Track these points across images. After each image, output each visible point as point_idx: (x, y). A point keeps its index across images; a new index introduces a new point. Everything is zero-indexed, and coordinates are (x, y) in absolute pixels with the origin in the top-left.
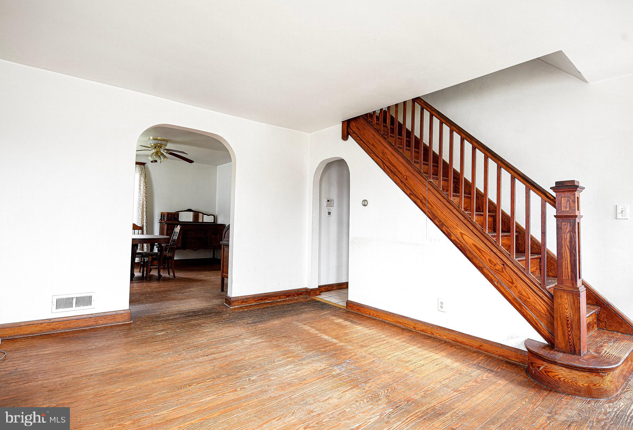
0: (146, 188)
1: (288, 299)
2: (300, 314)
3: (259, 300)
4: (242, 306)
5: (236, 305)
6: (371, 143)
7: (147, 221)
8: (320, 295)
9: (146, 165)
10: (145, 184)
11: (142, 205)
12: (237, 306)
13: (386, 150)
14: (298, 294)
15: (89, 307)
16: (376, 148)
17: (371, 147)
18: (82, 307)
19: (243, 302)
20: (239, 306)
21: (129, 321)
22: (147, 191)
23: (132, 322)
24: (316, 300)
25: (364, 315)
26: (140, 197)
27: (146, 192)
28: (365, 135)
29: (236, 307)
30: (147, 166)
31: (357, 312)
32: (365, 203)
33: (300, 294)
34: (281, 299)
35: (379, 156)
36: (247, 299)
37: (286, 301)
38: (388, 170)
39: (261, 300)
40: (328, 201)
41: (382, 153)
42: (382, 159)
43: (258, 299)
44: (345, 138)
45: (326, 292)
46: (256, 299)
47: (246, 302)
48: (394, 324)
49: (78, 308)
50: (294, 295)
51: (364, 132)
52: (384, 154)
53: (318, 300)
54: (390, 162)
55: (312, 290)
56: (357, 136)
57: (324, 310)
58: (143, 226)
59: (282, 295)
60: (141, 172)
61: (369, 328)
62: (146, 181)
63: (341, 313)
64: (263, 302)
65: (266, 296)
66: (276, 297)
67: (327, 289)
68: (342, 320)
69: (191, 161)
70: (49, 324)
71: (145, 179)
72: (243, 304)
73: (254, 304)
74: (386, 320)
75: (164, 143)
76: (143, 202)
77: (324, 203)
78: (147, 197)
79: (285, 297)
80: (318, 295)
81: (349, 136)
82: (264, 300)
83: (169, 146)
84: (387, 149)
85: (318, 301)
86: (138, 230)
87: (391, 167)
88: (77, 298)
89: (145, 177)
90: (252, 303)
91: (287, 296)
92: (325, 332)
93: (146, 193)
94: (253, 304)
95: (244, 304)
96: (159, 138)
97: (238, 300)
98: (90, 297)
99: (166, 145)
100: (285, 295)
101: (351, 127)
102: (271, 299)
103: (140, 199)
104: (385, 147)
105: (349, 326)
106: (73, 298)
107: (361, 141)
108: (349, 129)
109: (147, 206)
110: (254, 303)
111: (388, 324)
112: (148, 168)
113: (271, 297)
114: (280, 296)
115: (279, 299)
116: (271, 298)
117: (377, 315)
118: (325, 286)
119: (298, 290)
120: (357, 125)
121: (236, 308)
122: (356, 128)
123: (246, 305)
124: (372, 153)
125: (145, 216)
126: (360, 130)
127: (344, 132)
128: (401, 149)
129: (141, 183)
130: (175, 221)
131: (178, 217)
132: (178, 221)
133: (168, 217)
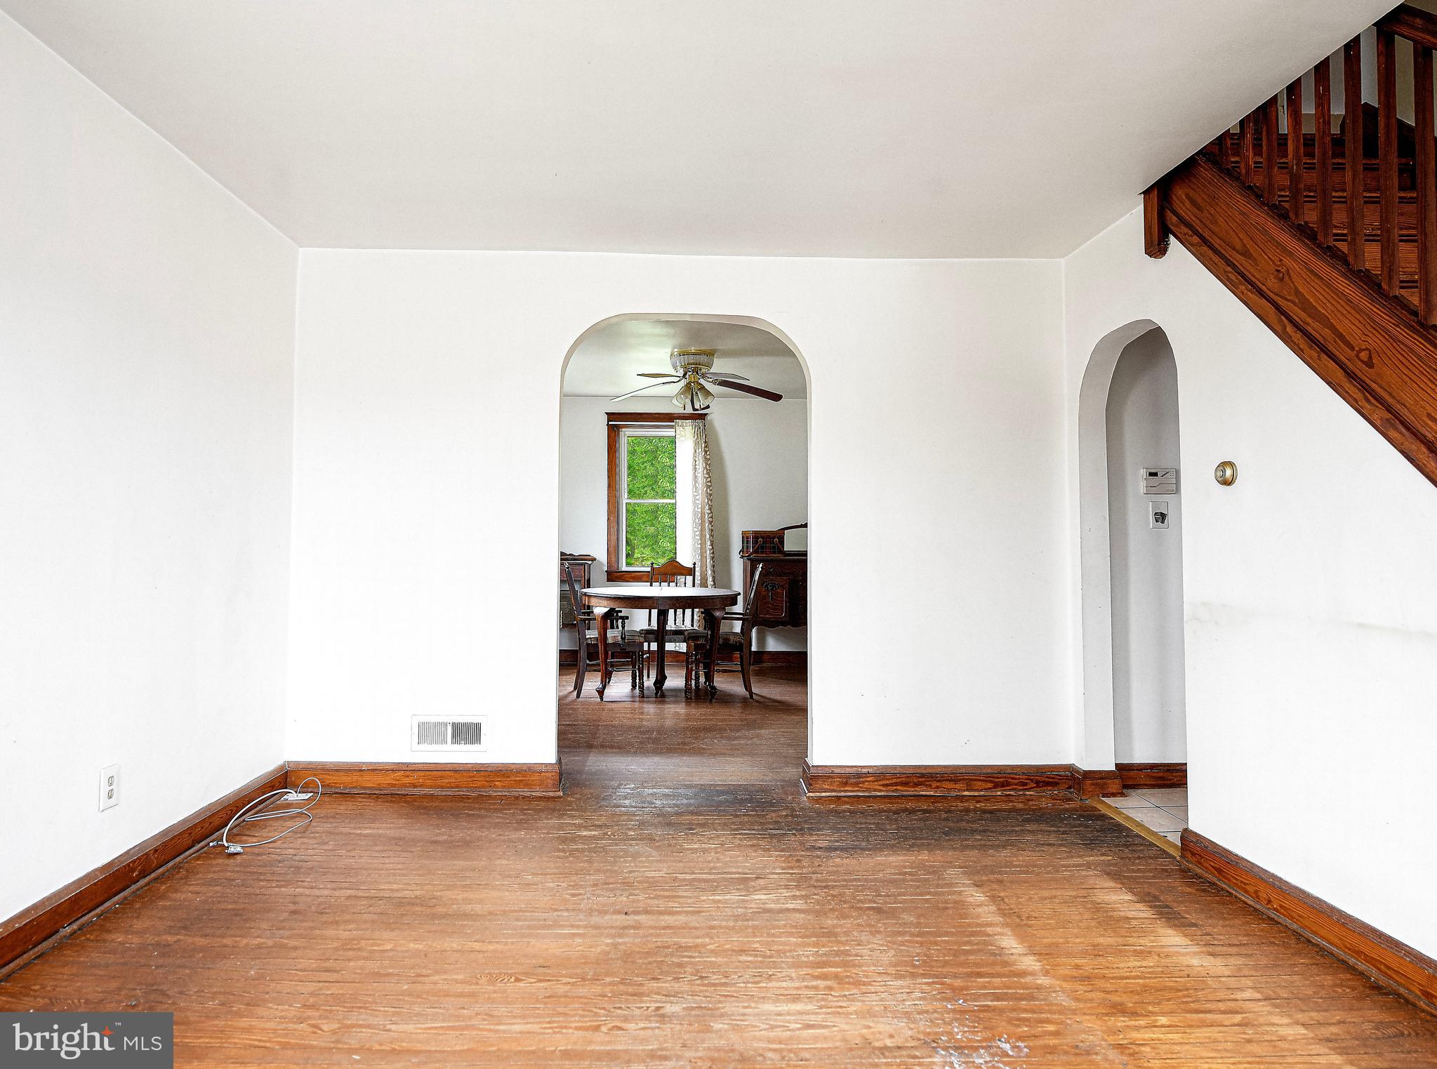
0: (708, 473)
1: (999, 793)
2: (992, 847)
3: (896, 784)
4: (842, 794)
5: (824, 789)
6: (1239, 246)
7: (713, 553)
8: (1122, 795)
9: (709, 418)
10: (706, 464)
11: (700, 515)
12: (828, 794)
13: (1288, 262)
14: (1037, 782)
15: (475, 747)
16: (1255, 260)
17: (1238, 259)
18: (463, 747)
19: (846, 784)
20: (833, 794)
21: (556, 791)
22: (710, 482)
23: (561, 794)
24: (1096, 809)
25: (1236, 897)
26: (697, 497)
27: (709, 484)
28: (1216, 222)
29: (823, 794)
30: (711, 421)
31: (1215, 880)
32: (1226, 475)
33: (1047, 784)
34: (973, 790)
35: (1264, 288)
36: (859, 775)
37: (987, 799)
38: (1297, 337)
39: (905, 784)
40: (1152, 474)
41: (1276, 277)
42: (1276, 298)
43: (895, 781)
44: (1156, 247)
45: (1152, 791)
46: (888, 779)
47: (856, 784)
48: (1343, 956)
49: (456, 747)
50: (1026, 784)
51: (1213, 212)
52: (1282, 280)
53: (1104, 810)
54: (1305, 306)
55: (1088, 774)
56: (1190, 233)
57: (1092, 849)
58: (694, 567)
59: (981, 780)
60: (696, 437)
61: (1210, 949)
62: (708, 457)
63: (1150, 871)
64: (911, 791)
65: (923, 775)
66: (956, 781)
67: (1162, 778)
68: (1128, 897)
69: (776, 397)
70: (408, 773)
71: (706, 452)
72: (846, 789)
73: (882, 794)
74: (1315, 933)
75: (703, 359)
76: (703, 508)
77: (1137, 483)
78: (711, 495)
79: (990, 785)
80: (1114, 795)
81: (1172, 238)
82: (916, 785)
83: (720, 366)
84: (1290, 254)
85: (1103, 817)
86: (684, 577)
87: (1308, 324)
88: (454, 724)
89: (706, 447)
90: (875, 790)
91: (996, 786)
92: (1019, 922)
93: (708, 487)
94: (879, 794)
95: (851, 789)
96: (693, 349)
97: (832, 777)
98: (478, 727)
99: (709, 366)
100: (991, 782)
101: (1177, 205)
102: (938, 787)
103: (697, 502)
104: (1285, 250)
105: (1134, 923)
106: (446, 725)
107: (1206, 248)
108: (1169, 214)
109: (712, 517)
110: (880, 791)
111: (1320, 950)
112: (712, 427)
113: (938, 781)
114: (971, 780)
115: (967, 790)
116: (938, 784)
117: (1281, 906)
118: (1153, 766)
119: (1040, 769)
120: (1191, 193)
121: (825, 797)
122: (1187, 203)
123: (855, 794)
124: (1241, 283)
125: (709, 543)
126: (1199, 209)
127: (1150, 227)
128: (1345, 240)
129: (697, 463)
130: (774, 553)
131: (782, 542)
132: (781, 551)
133: (757, 542)
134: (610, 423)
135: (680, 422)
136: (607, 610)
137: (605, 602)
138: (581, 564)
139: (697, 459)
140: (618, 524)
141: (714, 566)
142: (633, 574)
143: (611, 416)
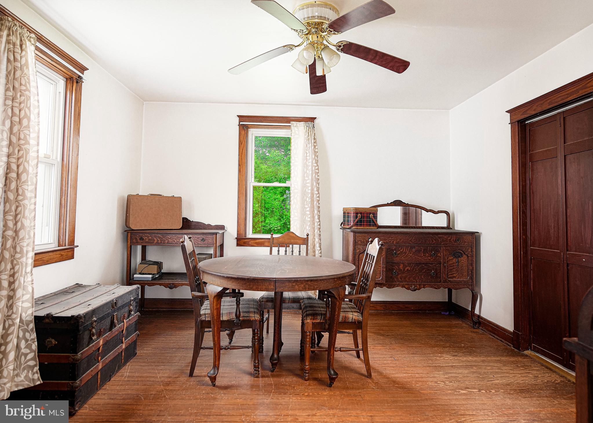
0: (316, 163)
9: (316, 121)
10: (315, 156)
11: (310, 195)
22: (317, 169)
26: (308, 182)
27: (317, 171)
30: (319, 123)
58: (308, 238)
60: (307, 135)
62: (316, 150)
71: (315, 146)
76: (312, 190)
78: (318, 180)
89: (315, 143)
93: (316, 174)
103: (307, 185)
109: (319, 197)
112: (319, 128)
125: (317, 217)
129: (308, 155)
130: (370, 225)
131: (375, 217)
132: (376, 225)
133: (356, 217)
134: (241, 123)
135: (294, 123)
136: (220, 289)
137: (218, 281)
138: (213, 234)
139: (307, 152)
140: (246, 201)
141: (320, 235)
142: (257, 241)
143: (241, 118)
